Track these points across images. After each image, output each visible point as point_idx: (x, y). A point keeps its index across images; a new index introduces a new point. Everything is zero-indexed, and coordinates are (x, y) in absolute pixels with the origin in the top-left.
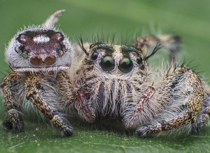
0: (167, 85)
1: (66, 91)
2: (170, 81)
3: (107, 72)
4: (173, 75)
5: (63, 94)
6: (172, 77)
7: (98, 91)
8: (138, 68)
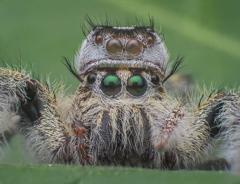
0: (199, 117)
1: (55, 131)
2: (203, 111)
3: (112, 96)
4: (207, 104)
5: (49, 135)
6: (206, 106)
7: (101, 122)
8: (154, 89)
